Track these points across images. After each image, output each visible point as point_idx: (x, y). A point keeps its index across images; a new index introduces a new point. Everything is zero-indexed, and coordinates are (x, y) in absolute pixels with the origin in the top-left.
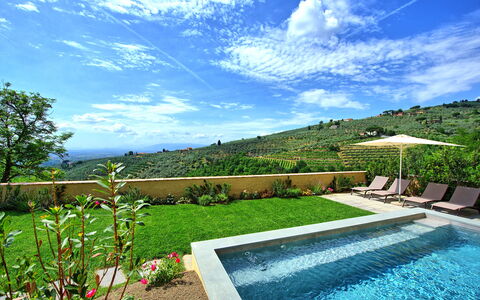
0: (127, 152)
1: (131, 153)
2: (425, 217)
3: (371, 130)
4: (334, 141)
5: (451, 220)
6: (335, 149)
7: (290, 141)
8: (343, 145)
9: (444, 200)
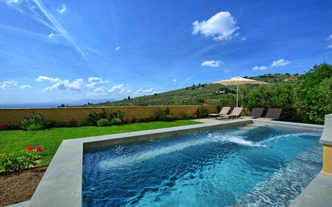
0: (60, 105)
1: (63, 106)
2: (252, 123)
3: (222, 90)
4: (201, 97)
5: (268, 123)
6: (202, 102)
7: (175, 97)
8: (206, 99)
9: (262, 116)
